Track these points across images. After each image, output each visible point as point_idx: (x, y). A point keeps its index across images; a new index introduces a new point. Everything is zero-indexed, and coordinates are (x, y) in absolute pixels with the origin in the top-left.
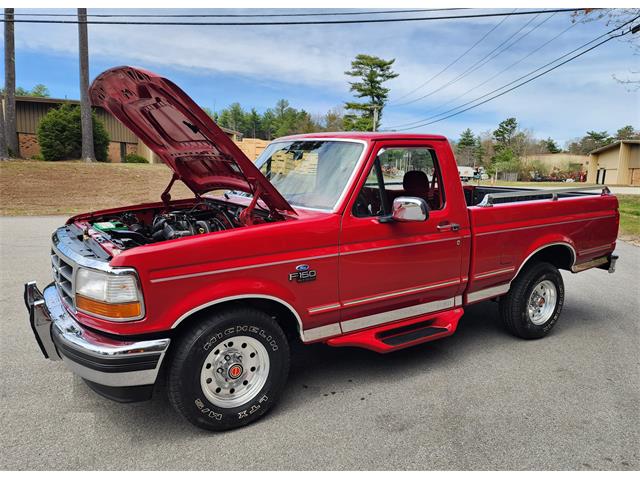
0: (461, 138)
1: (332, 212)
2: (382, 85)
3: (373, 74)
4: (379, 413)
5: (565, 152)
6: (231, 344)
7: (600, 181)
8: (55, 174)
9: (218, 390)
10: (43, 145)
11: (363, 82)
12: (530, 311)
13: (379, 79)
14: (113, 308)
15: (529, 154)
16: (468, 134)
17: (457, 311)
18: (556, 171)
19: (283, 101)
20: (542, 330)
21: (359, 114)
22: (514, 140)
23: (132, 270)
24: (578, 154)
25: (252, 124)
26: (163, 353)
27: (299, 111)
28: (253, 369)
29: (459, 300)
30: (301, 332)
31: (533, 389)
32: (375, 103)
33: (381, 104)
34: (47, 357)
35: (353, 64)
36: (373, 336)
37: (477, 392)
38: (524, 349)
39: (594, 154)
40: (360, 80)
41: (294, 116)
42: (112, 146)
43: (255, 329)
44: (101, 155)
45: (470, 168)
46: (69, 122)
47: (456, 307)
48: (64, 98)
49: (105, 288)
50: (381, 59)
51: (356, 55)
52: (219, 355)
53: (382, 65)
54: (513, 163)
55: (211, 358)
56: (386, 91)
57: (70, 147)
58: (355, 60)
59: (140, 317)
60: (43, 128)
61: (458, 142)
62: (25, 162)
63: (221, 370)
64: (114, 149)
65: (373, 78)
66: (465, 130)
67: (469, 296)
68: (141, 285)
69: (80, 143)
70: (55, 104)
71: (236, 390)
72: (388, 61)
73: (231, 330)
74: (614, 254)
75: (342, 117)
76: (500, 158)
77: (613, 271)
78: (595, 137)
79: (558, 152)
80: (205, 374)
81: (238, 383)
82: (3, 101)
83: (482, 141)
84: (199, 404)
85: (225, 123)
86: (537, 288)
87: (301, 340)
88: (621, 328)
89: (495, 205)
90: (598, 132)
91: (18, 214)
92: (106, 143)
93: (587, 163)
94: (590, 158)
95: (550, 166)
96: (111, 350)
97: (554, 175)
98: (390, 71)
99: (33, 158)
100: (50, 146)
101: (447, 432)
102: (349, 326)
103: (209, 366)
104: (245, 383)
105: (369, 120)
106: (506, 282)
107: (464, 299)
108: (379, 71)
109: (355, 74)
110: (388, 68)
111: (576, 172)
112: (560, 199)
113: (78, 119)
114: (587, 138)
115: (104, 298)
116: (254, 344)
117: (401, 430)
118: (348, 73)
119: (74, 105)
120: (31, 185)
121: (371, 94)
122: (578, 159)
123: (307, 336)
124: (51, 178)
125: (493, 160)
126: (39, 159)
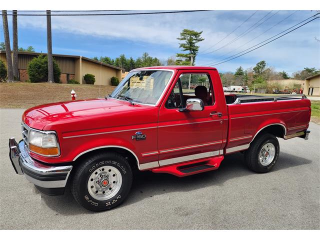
0: (236, 71)
1: (154, 106)
2: (196, 45)
3: (191, 39)
4: (177, 206)
5: (292, 79)
6: (103, 170)
7: (310, 94)
8: (35, 89)
9: (97, 192)
10: (30, 75)
11: (186, 43)
12: (260, 159)
13: (194, 41)
14: (45, 150)
15: (272, 79)
16: (240, 69)
17: (221, 157)
18: (287, 88)
19: (146, 53)
20: (267, 168)
21: (184, 59)
22: (264, 72)
23: (54, 132)
24: (299, 80)
25: (131, 65)
26: (69, 173)
27: (154, 58)
28: (114, 182)
29: (222, 152)
30: (138, 165)
31: (258, 198)
32: (192, 53)
33: (195, 54)
34: (17, 173)
35: (181, 34)
36: (176, 168)
37: (228, 199)
38: (256, 178)
39: (307, 79)
40: (184, 42)
41: (151, 60)
42: (62, 75)
43: (115, 163)
44: (57, 80)
45: (241, 87)
46: (42, 64)
47: (219, 155)
48: (40, 52)
49: (41, 141)
50: (195, 31)
51: (183, 30)
52: (97, 175)
53: (196, 35)
54: (263, 84)
55: (93, 176)
56: (198, 47)
57: (43, 76)
58: (182, 32)
59: (58, 155)
60: (30, 67)
61: (235, 73)
62: (22, 83)
63: (98, 182)
64: (63, 77)
65: (191, 41)
66: (239, 67)
67: (227, 150)
68: (58, 140)
69: (47, 74)
70: (36, 55)
71: (106, 192)
72: (199, 32)
73: (103, 163)
74: (308, 130)
75: (175, 61)
76: (256, 82)
77: (307, 139)
78: (309, 71)
79: (288, 78)
80: (90, 183)
81: (106, 189)
82: (12, 54)
83: (248, 73)
84: (87, 198)
85: (117, 65)
86: (265, 147)
87: (138, 169)
88: (310, 169)
89: (242, 104)
90: (310, 68)
91: (17, 107)
92: (59, 74)
93: (304, 84)
94: (305, 82)
95: (283, 85)
96: (44, 171)
97: (285, 90)
98: (200, 37)
99: (26, 81)
100: (33, 76)
101: (210, 217)
102: (163, 163)
103: (92, 180)
104: (110, 189)
105: (188, 62)
106: (248, 143)
107: (225, 151)
108: (194, 38)
109: (182, 39)
110: (199, 36)
111: (297, 89)
112: (278, 101)
113: (46, 62)
114: (303, 71)
115: (41, 145)
116: (115, 170)
117: (187, 215)
118: (179, 39)
119: (44, 56)
120: (24, 94)
121: (190, 49)
122: (299, 82)
123: (141, 167)
124: (33, 91)
125: (253, 82)
126: (29, 82)
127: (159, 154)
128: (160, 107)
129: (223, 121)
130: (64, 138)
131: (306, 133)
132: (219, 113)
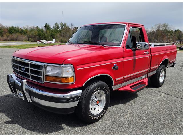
127: (124, 79)
128: (123, 47)
129: (149, 57)
130: (78, 69)
131: (174, 64)
132: (148, 52)
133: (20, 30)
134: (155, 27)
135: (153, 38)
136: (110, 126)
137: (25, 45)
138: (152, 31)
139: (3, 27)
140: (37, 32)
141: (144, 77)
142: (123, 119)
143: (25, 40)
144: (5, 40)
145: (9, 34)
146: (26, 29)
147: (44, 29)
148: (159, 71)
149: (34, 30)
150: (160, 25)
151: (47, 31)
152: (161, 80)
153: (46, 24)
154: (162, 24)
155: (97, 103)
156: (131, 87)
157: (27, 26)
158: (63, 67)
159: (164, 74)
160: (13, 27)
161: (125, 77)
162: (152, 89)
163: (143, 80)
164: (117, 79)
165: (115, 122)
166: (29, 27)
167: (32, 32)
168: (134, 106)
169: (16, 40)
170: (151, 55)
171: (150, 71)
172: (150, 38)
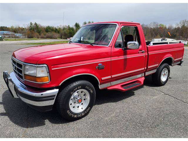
17: (143, 78)
23: (45, 65)
26: (57, 94)
36: (120, 86)
59: (48, 82)
68: (49, 71)
87: (99, 88)
89: (154, 45)
106: (156, 69)
107: (145, 74)
127: (112, 78)
128: (111, 47)
129: (145, 56)
130: (52, 69)
131: (181, 62)
132: (143, 51)
133: (55, 29)
134: (180, 23)
135: (178, 34)
136: (90, 125)
137: (56, 42)
138: (177, 27)
139: (41, 26)
140: (69, 31)
141: (140, 76)
142: (106, 118)
143: (58, 38)
144: (43, 38)
145: (46, 33)
146: (60, 28)
147: (75, 28)
148: (161, 70)
149: (66, 29)
150: (185, 21)
151: (77, 29)
152: (163, 79)
153: (76, 23)
154: (187, 20)
155: (80, 101)
156: (122, 86)
157: (61, 26)
158: (38, 67)
159: (168, 73)
160: (49, 26)
161: (113, 76)
162: (153, 88)
163: (139, 80)
164: (103, 79)
165: (97, 122)
166: (62, 26)
167: (64, 31)
168: (125, 105)
169: (51, 38)
170: (148, 54)
171: (147, 70)
172: (175, 34)
